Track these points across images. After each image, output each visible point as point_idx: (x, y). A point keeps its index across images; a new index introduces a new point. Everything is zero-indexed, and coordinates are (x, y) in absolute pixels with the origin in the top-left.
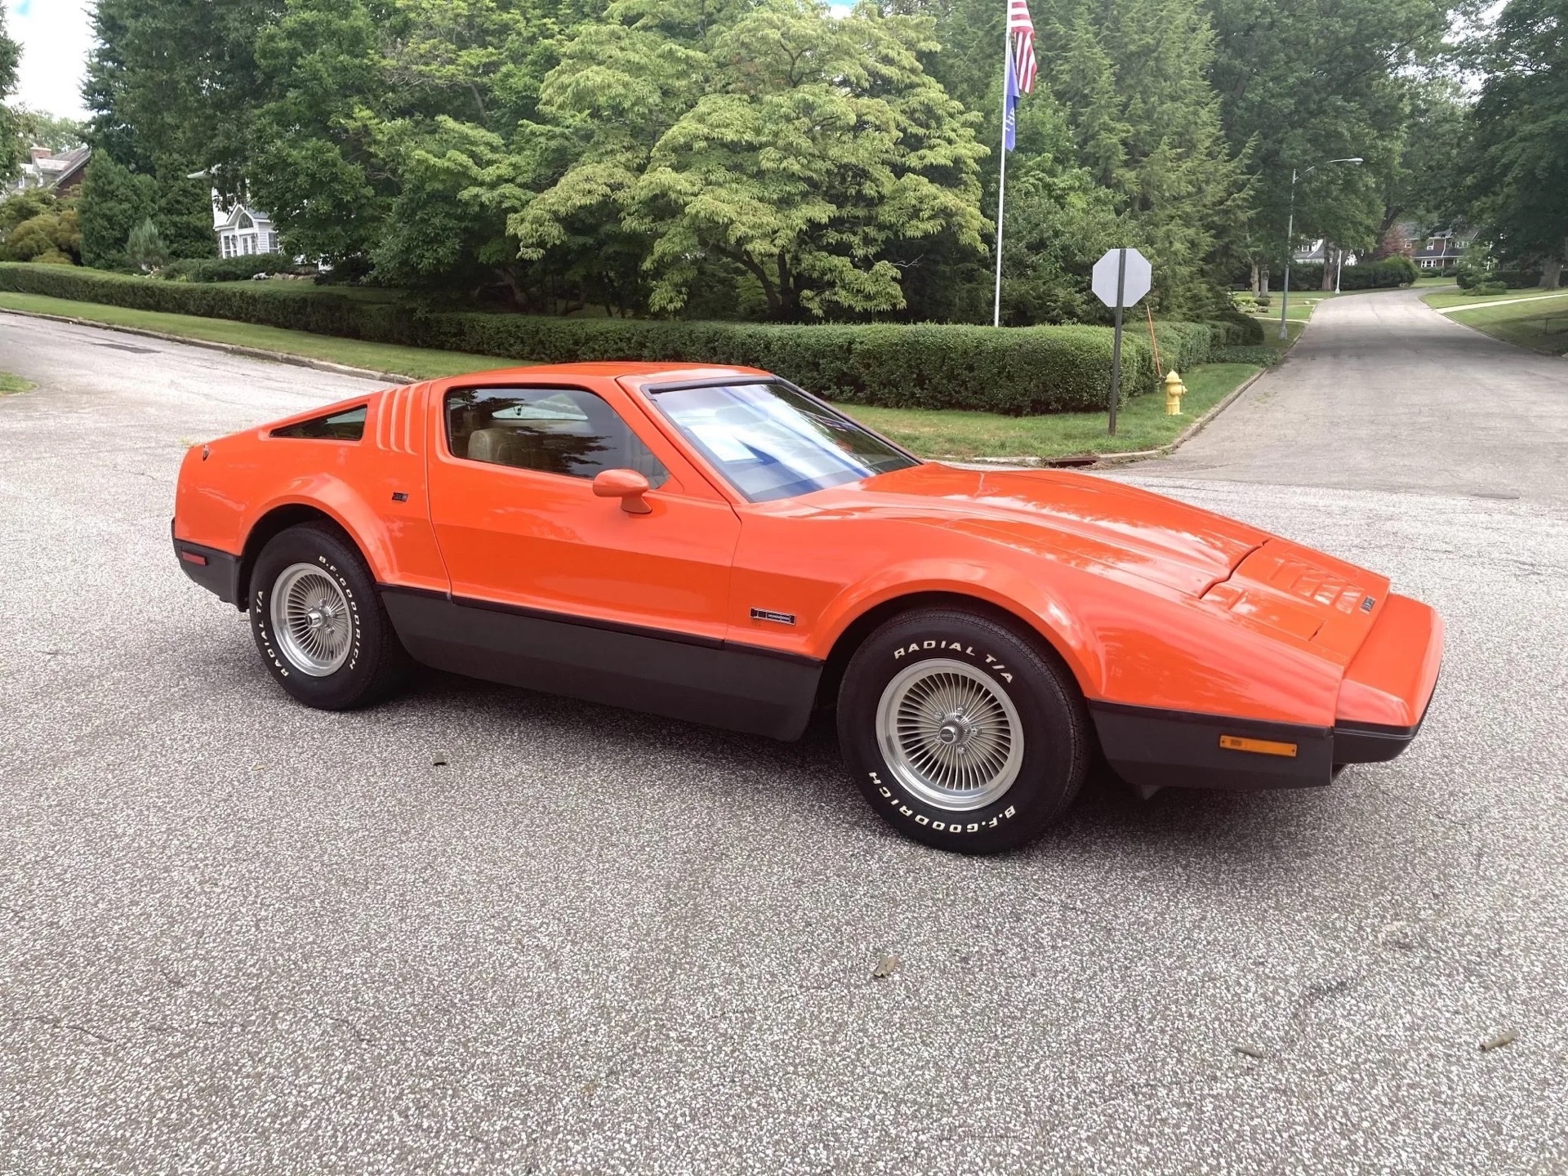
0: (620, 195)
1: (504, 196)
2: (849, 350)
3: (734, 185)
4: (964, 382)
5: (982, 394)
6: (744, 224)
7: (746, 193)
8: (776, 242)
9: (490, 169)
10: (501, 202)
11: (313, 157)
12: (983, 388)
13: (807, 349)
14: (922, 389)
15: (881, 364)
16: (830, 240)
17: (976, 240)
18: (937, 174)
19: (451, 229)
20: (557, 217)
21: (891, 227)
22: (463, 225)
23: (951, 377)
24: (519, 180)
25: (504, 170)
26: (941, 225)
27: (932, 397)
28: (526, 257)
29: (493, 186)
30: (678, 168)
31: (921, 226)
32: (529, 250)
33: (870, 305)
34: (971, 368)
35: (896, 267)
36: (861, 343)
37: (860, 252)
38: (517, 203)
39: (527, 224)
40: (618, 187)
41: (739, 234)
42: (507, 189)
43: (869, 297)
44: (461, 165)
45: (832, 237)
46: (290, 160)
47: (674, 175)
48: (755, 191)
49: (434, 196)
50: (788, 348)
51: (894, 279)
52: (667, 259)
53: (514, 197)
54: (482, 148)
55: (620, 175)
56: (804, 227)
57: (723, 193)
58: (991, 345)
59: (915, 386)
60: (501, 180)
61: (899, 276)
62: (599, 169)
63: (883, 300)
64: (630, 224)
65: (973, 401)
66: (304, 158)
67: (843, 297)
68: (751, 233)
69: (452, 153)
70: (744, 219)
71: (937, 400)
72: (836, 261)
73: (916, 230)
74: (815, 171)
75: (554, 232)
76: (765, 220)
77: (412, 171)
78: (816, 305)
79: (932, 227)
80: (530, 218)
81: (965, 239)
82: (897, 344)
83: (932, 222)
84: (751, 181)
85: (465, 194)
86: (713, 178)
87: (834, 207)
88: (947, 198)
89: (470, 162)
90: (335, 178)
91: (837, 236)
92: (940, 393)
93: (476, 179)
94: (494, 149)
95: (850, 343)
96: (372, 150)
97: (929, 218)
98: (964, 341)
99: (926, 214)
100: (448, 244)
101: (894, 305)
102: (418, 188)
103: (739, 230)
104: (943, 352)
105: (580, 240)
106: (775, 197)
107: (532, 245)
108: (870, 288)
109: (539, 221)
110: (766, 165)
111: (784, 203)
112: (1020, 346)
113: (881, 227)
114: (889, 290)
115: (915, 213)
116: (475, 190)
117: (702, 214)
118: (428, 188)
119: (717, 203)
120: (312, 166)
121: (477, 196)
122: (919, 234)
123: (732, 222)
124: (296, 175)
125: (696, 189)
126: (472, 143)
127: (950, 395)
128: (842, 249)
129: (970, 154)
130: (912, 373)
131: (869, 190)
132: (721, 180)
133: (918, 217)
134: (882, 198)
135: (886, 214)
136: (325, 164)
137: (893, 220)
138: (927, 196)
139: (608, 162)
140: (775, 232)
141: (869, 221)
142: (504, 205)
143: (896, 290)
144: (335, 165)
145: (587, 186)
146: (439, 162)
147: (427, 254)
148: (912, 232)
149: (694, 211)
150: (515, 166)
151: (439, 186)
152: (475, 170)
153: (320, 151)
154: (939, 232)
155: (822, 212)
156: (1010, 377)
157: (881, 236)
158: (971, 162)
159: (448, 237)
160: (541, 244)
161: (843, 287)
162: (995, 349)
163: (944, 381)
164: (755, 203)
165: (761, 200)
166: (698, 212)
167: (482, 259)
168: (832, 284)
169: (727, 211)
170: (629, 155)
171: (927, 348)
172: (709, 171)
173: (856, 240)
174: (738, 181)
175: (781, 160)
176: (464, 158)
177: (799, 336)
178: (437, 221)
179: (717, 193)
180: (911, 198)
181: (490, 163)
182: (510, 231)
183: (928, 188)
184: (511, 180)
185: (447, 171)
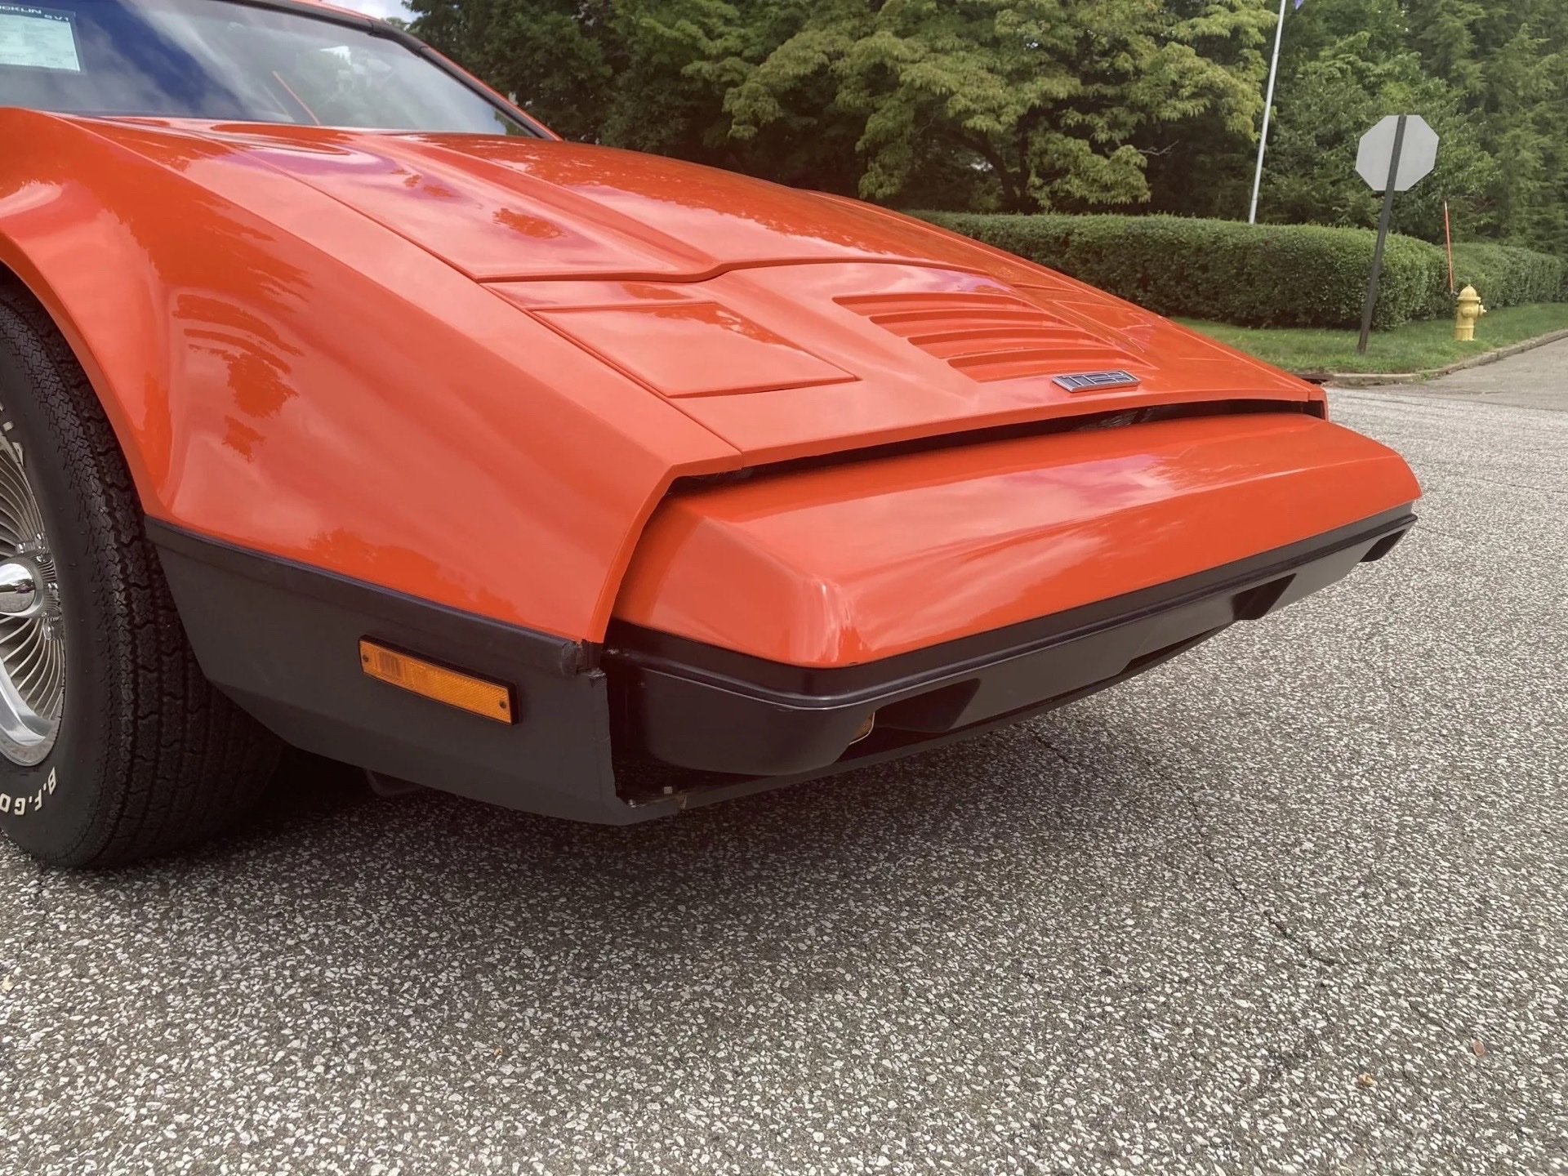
0: (839, 65)
1: (724, 70)
2: (1066, 243)
3: (962, 53)
4: (1196, 285)
5: (1216, 300)
6: (964, 96)
7: (975, 63)
8: (1002, 119)
9: (719, 43)
10: (720, 76)
11: (553, 32)
12: (1216, 293)
13: (1020, 241)
14: (1146, 291)
15: (1100, 262)
16: (1069, 121)
17: (1249, 126)
18: (1207, 46)
19: (677, 107)
20: (772, 92)
21: (1143, 108)
22: (689, 103)
23: (1180, 278)
24: (747, 53)
25: (732, 42)
26: (1205, 107)
27: (1156, 302)
28: (738, 135)
29: (718, 58)
30: (902, 34)
31: (1180, 105)
32: (741, 128)
33: (1106, 197)
34: (1204, 268)
35: (1144, 154)
36: (1080, 234)
37: (1102, 136)
38: (737, 77)
39: (742, 100)
40: (840, 55)
41: (959, 107)
42: (729, 62)
43: (1106, 188)
44: (690, 35)
45: (1073, 117)
46: (529, 34)
47: (895, 40)
48: (985, 60)
49: (660, 70)
50: (998, 239)
51: (1140, 168)
52: (882, 137)
53: (736, 70)
54: (715, 20)
55: (843, 43)
56: (1037, 102)
57: (947, 61)
58: (1231, 241)
59: (1137, 288)
60: (727, 53)
61: (1145, 163)
62: (819, 36)
63: (1122, 191)
64: (845, 97)
65: (1204, 308)
66: (544, 33)
67: (1075, 186)
68: (973, 106)
69: (683, 23)
70: (967, 90)
71: (1162, 305)
72: (1073, 144)
73: (1170, 111)
74: (1061, 38)
75: (770, 109)
76: (990, 92)
77: (641, 42)
78: (1044, 195)
79: (1193, 107)
80: (745, 93)
81: (1234, 124)
82: (1120, 237)
83: (1193, 103)
84: (983, 50)
85: (689, 69)
86: (939, 44)
87: (1077, 81)
88: (1218, 74)
89: (700, 33)
90: (570, 54)
91: (1078, 117)
92: (1166, 296)
93: (703, 52)
94: (728, 21)
95: (1068, 234)
96: (611, 25)
97: (1188, 98)
98: (1199, 236)
99: (1186, 92)
100: (672, 124)
101: (1135, 198)
102: (646, 61)
103: (960, 103)
104: (1173, 246)
105: (805, 121)
106: (1009, 68)
107: (745, 122)
108: (1108, 177)
109: (754, 96)
110: (1001, 30)
111: (1021, 75)
112: (1266, 243)
113: (1133, 108)
114: (1131, 179)
115: (1175, 89)
116: (697, 64)
117: (918, 83)
118: (655, 59)
119: (939, 72)
120: (550, 41)
121: (699, 71)
122: (1176, 115)
123: (952, 93)
124: (534, 50)
125: (917, 56)
126: (707, 15)
127: (1177, 299)
128: (1082, 131)
129: (1253, 21)
130: (1136, 271)
131: (1124, 62)
132: (948, 47)
133: (1177, 96)
134: (1138, 72)
135: (1140, 91)
136: (563, 39)
137: (1147, 99)
138: (1190, 70)
139: (832, 29)
140: (1001, 107)
141: (1120, 100)
142: (724, 79)
143: (1140, 180)
144: (572, 40)
145: (802, 54)
146: (668, 33)
147: (651, 136)
148: (1167, 113)
149: (909, 79)
150: (745, 39)
151: (666, 59)
152: (705, 43)
153: (559, 25)
154: (1201, 114)
155: (1062, 86)
156: (1250, 283)
157: (1132, 119)
158: (1253, 31)
159: (673, 117)
160: (755, 120)
161: (1078, 175)
162: (1235, 245)
163: (1172, 283)
164: (983, 74)
165: (991, 70)
166: (913, 80)
167: (707, 141)
168: (1063, 172)
169: (948, 80)
170: (856, 22)
171: (1155, 242)
172: (936, 37)
173: (1101, 122)
174: (968, 49)
175: (1019, 24)
176: (694, 29)
177: (1012, 225)
178: (662, 99)
179: (940, 61)
180: (1171, 71)
181: (720, 36)
182: (726, 107)
183: (1192, 60)
184: (739, 54)
185: (675, 41)
